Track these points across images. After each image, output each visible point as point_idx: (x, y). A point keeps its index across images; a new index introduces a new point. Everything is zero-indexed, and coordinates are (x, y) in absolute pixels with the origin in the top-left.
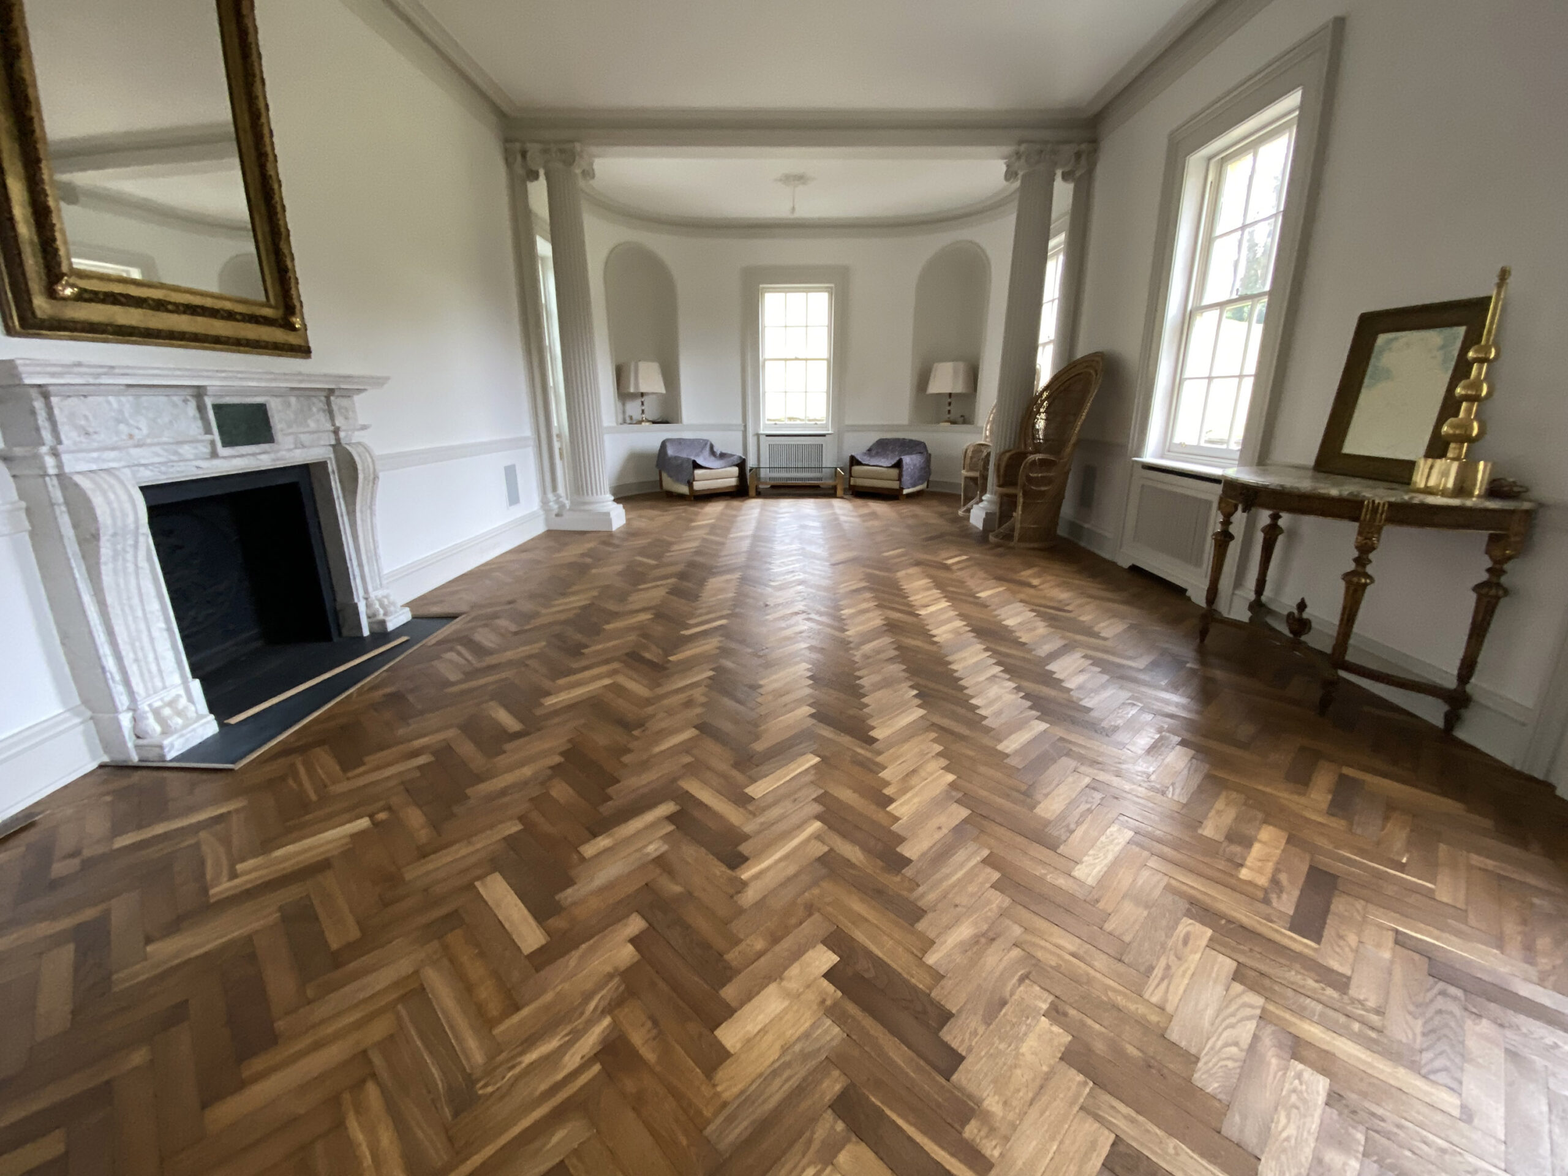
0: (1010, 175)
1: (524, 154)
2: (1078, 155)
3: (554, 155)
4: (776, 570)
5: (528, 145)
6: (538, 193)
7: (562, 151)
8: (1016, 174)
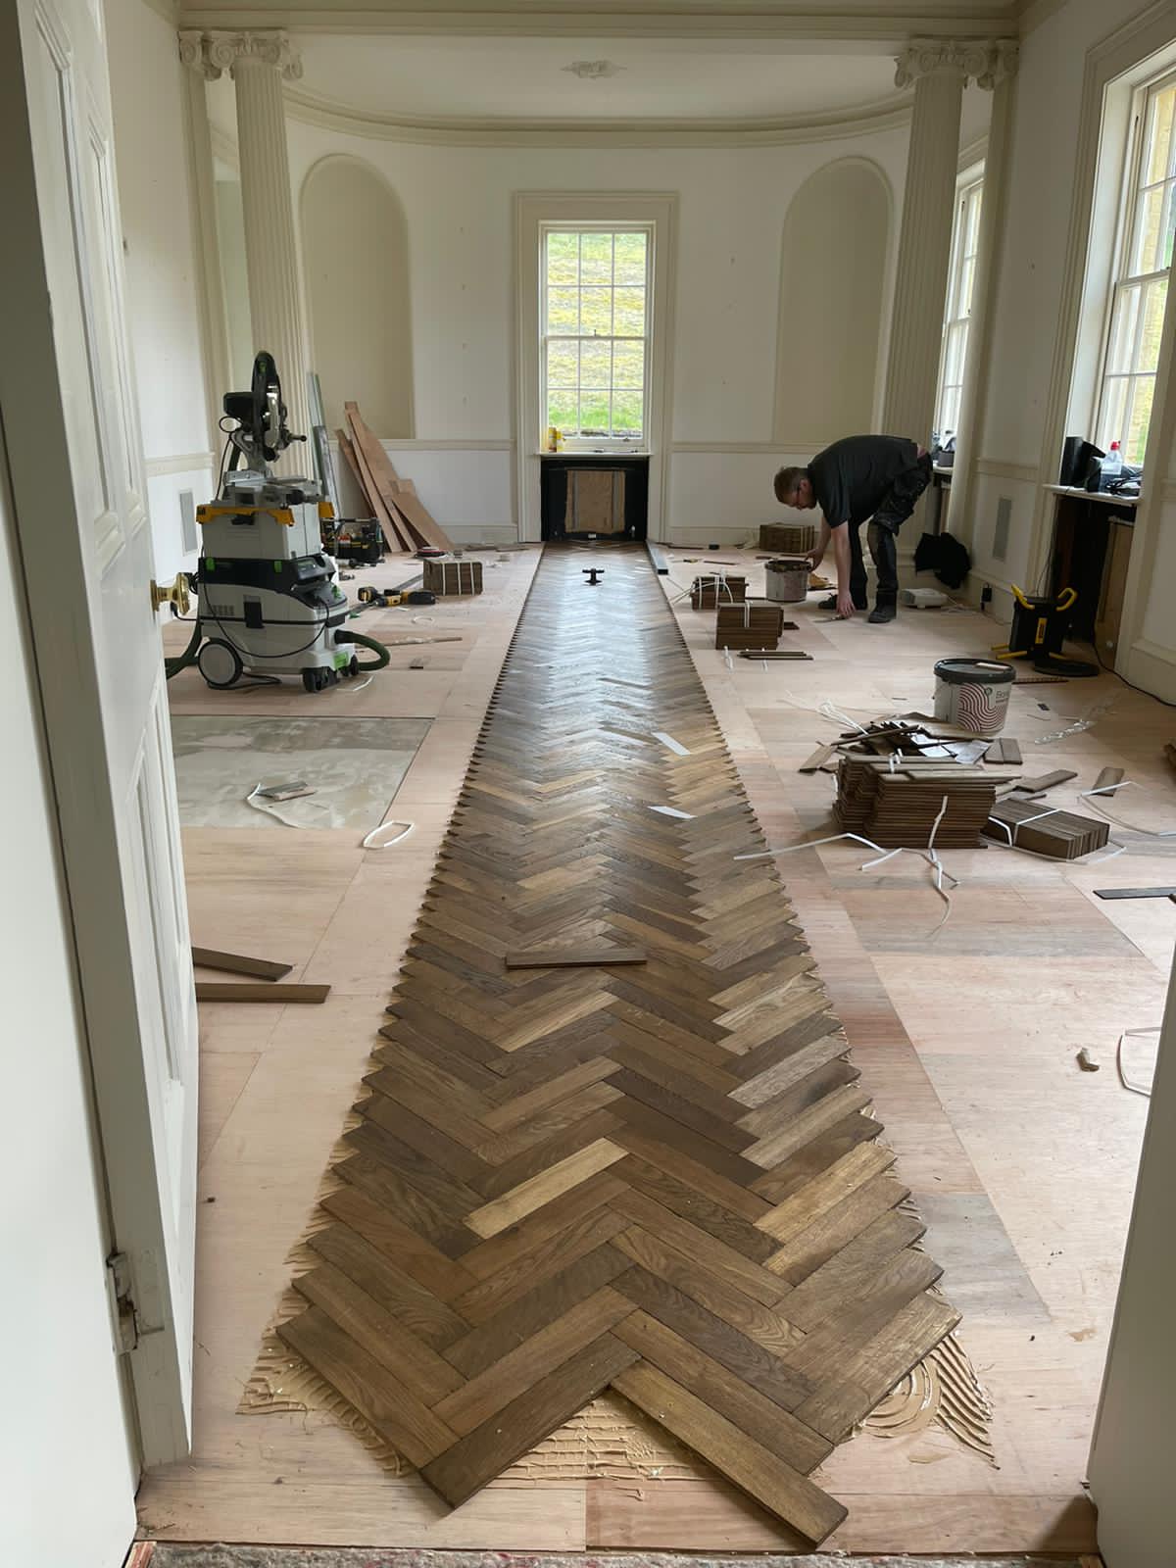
0: (902, 78)
1: (206, 43)
2: (994, 54)
3: (248, 48)
4: (555, 685)
5: (214, 34)
6: (222, 96)
7: (261, 42)
8: (911, 77)
